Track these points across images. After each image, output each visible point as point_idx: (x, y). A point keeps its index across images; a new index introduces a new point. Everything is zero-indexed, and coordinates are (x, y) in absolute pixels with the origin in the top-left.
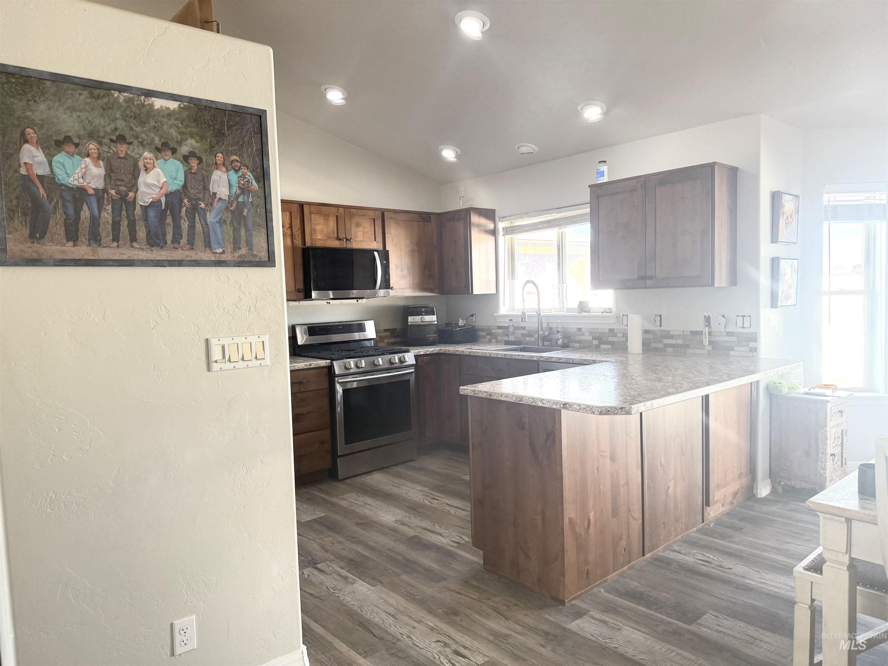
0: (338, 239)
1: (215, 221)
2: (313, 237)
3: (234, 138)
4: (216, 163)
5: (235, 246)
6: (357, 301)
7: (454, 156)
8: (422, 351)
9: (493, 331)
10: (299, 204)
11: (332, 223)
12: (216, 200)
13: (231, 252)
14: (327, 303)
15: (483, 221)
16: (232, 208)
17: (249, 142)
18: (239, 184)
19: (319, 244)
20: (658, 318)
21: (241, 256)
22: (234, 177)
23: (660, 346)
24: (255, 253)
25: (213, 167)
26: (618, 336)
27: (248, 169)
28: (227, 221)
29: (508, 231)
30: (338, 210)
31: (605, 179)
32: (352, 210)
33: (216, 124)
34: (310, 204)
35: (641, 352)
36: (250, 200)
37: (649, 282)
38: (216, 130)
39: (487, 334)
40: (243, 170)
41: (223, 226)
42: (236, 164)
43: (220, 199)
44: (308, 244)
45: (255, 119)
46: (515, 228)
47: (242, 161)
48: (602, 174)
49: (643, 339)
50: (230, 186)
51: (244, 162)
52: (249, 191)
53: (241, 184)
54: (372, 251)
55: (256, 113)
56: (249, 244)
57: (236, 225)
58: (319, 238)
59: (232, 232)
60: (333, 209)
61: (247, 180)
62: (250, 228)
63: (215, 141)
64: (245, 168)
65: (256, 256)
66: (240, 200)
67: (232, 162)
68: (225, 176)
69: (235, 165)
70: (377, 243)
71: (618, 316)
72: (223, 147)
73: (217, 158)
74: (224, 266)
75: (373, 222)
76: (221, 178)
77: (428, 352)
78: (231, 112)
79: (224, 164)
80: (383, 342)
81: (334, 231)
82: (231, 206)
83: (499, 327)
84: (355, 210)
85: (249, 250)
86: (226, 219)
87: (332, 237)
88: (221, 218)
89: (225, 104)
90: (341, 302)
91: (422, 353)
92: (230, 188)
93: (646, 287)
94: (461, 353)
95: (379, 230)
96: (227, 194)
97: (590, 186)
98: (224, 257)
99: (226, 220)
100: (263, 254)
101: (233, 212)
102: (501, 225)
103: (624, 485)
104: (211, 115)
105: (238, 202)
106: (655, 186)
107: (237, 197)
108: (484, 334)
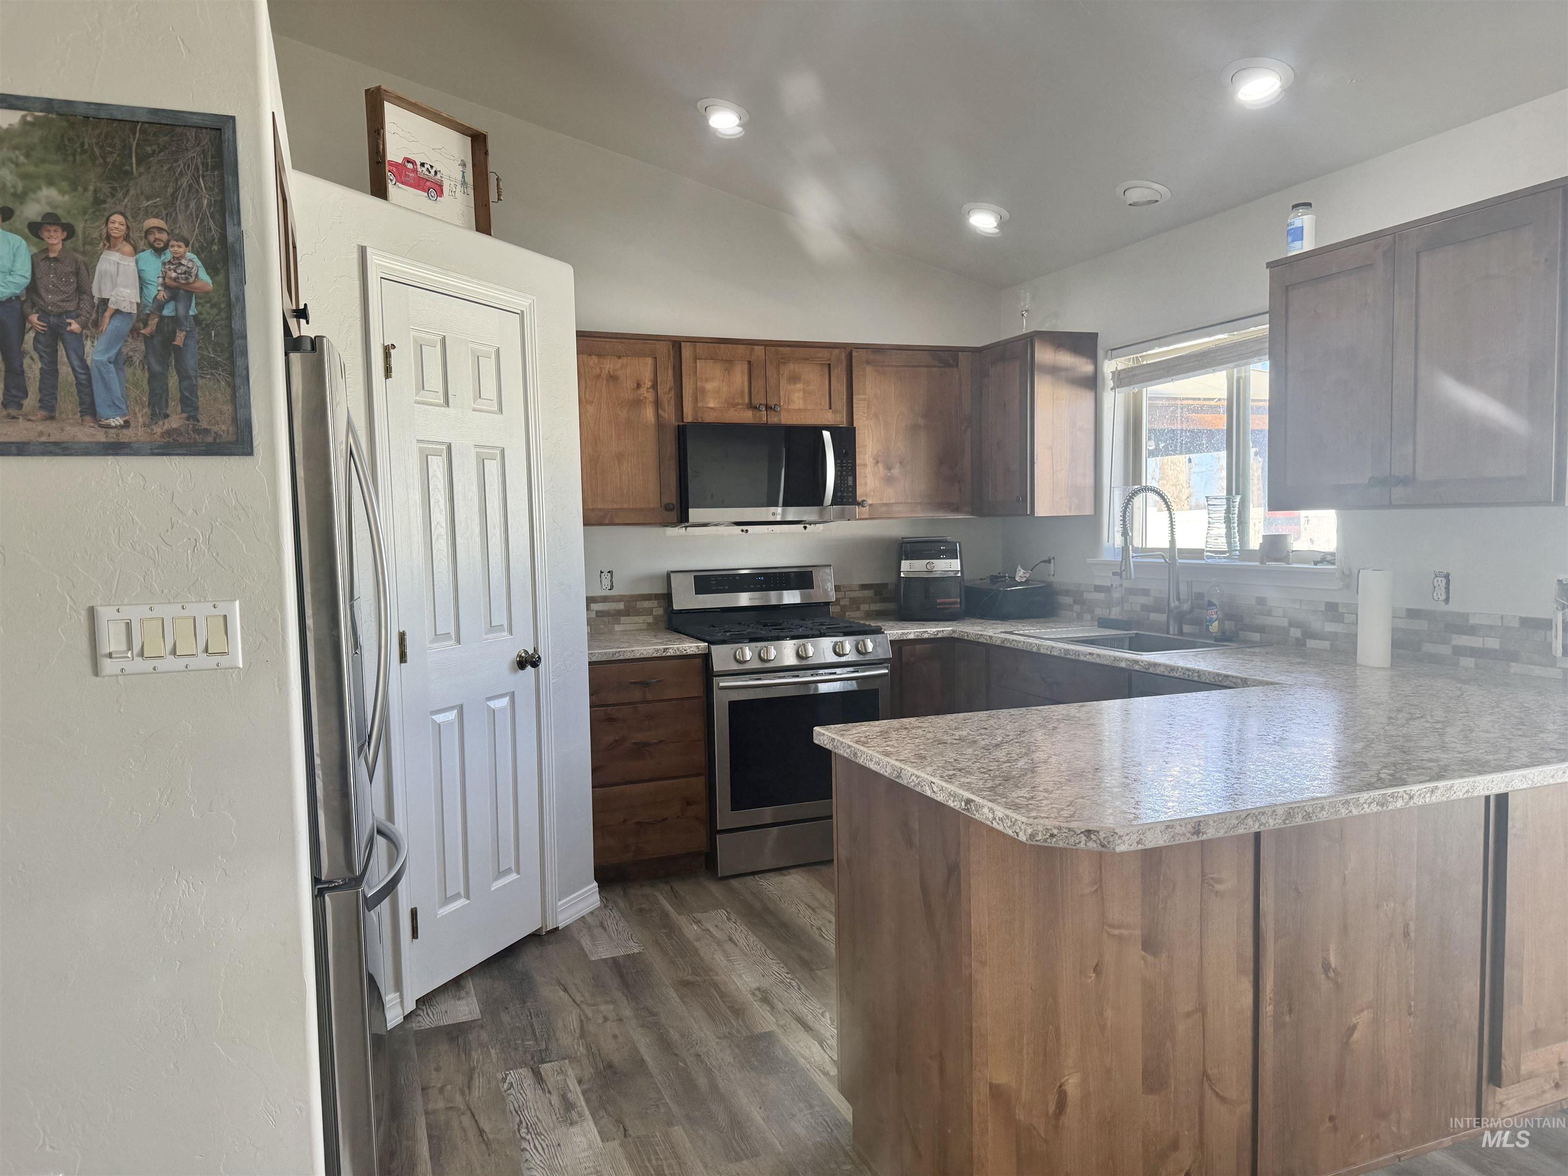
0: (752, 406)
1: (104, 358)
2: (700, 405)
3: (153, 180)
4: (108, 237)
5: (153, 410)
6: (805, 528)
7: (995, 224)
8: (912, 631)
9: (1087, 596)
10: (674, 341)
11: (739, 377)
12: (107, 314)
13: (144, 425)
14: (742, 531)
15: (1066, 359)
16: (145, 331)
17: (190, 186)
18: (164, 278)
19: (710, 418)
20: (1442, 582)
21: (168, 433)
22: (152, 265)
23: (1444, 650)
24: (204, 424)
25: (101, 245)
26: (1345, 622)
27: (187, 246)
28: (135, 359)
29: (1123, 379)
30: (753, 349)
31: (1307, 245)
32: (781, 349)
33: (111, 153)
34: (694, 341)
35: (1387, 664)
36: (191, 313)
37: (1398, 492)
38: (109, 167)
39: (1075, 602)
40: (176, 248)
41: (125, 368)
42: (158, 236)
43: (117, 312)
44: (689, 418)
45: (206, 138)
46: (1137, 372)
47: (172, 230)
48: (1298, 234)
49: (1394, 630)
50: (143, 283)
51: (177, 232)
52: (190, 294)
53: (170, 278)
54: (816, 431)
55: (208, 123)
56: (189, 404)
57: (157, 368)
58: (711, 405)
59: (146, 382)
60: (741, 348)
61: (184, 268)
62: (192, 373)
63: (106, 189)
64: (181, 244)
65: (206, 431)
66: (168, 311)
67: (148, 232)
68: (129, 264)
69: (156, 240)
70: (835, 412)
71: (1347, 572)
72: (126, 200)
73: (111, 225)
74: (127, 454)
75: (827, 371)
76: (121, 267)
77: (926, 636)
78: (146, 126)
79: (127, 238)
80: (858, 609)
81: (743, 392)
82: (146, 325)
83: (1098, 589)
84: (788, 349)
85: (188, 419)
86: (131, 354)
87: (738, 404)
88: (119, 353)
89: (132, 109)
90: (770, 530)
91: (911, 636)
92: (141, 289)
93: (1390, 505)
94: (989, 642)
95: (840, 387)
96: (134, 300)
97: (1269, 265)
98: (127, 436)
99: (131, 357)
100: (224, 427)
101: (148, 339)
102: (1109, 367)
103: (1188, 1015)
104: (100, 134)
105: (162, 318)
106: (1418, 253)
107: (160, 306)
108: (1068, 600)
